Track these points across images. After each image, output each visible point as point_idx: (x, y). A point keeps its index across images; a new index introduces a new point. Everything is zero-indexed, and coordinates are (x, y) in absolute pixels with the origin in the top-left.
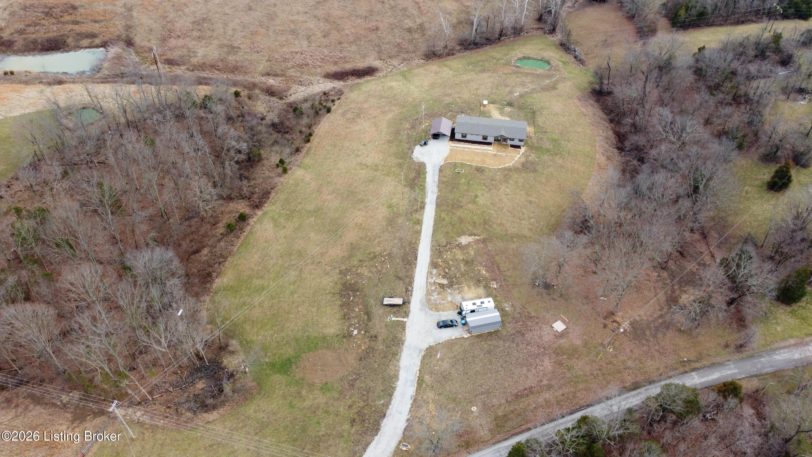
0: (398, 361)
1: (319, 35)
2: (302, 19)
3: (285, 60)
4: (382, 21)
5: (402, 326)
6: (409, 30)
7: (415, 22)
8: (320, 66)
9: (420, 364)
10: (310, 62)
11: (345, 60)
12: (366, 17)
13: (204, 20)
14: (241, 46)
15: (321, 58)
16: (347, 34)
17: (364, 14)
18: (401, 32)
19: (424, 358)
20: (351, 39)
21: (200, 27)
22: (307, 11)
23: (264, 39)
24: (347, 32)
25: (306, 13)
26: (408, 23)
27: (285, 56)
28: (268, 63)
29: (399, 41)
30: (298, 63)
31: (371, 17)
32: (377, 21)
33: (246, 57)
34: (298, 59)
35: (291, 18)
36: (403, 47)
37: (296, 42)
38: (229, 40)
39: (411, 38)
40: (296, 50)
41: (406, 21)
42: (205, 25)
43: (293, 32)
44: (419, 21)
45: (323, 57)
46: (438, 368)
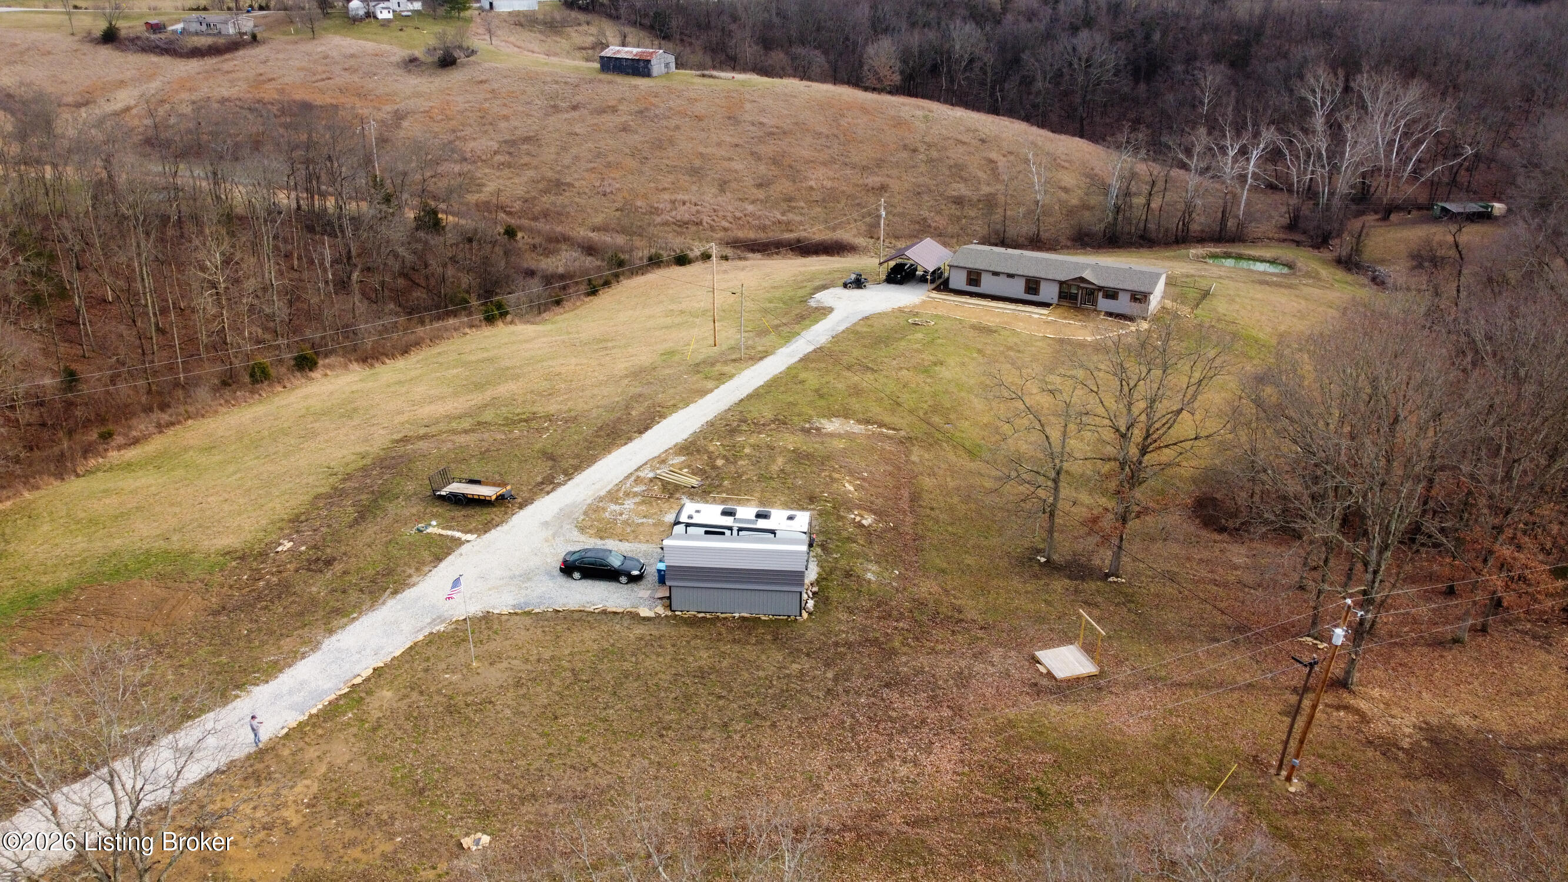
0: (331, 632)
1: (749, 181)
2: (723, 153)
3: (655, 211)
4: (899, 178)
5: (442, 549)
6: (959, 201)
7: (978, 189)
8: (725, 230)
9: (397, 653)
10: (706, 219)
11: (788, 226)
12: (864, 168)
13: (527, 139)
14: (577, 184)
15: (735, 218)
16: (811, 188)
17: (864, 163)
18: (936, 201)
19: (432, 639)
20: (816, 196)
21: (512, 150)
22: (741, 142)
23: (630, 177)
24: (812, 183)
25: (737, 145)
26: (960, 189)
27: (656, 205)
28: (618, 214)
29: (925, 213)
30: (679, 218)
31: (876, 170)
32: (888, 176)
33: (577, 200)
34: (683, 213)
35: (702, 149)
36: (933, 225)
37: (694, 188)
38: (558, 172)
39: (958, 213)
40: (686, 198)
41: (955, 185)
42: (525, 147)
43: (695, 172)
44: (985, 189)
45: (738, 214)
46: (455, 678)
